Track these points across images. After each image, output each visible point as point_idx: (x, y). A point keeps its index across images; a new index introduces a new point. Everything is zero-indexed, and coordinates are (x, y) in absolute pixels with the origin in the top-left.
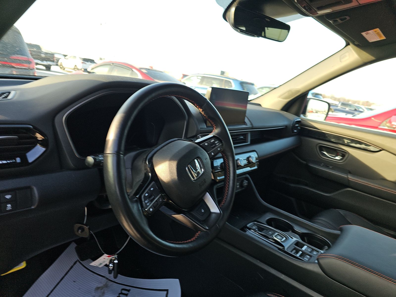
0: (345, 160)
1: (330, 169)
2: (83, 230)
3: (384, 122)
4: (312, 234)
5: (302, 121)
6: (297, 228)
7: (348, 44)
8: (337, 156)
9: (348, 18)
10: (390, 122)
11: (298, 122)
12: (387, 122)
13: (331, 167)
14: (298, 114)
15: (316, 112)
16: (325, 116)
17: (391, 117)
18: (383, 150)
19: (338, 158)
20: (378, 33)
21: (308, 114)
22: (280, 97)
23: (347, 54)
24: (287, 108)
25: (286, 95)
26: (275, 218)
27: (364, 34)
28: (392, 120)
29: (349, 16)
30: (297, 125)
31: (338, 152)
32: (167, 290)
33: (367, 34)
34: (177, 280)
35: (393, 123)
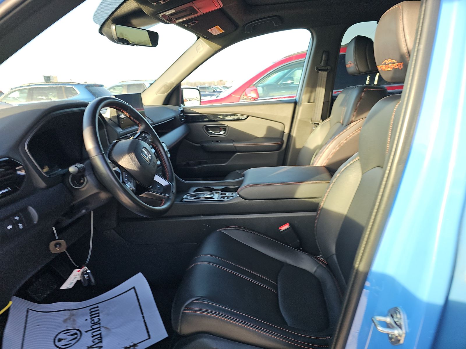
0: (227, 133)
1: (220, 143)
2: (59, 244)
3: (242, 96)
4: (227, 187)
5: (184, 110)
6: (216, 188)
7: (198, 38)
8: (220, 131)
9: (197, 22)
10: (246, 95)
11: (182, 111)
12: (243, 95)
13: (219, 141)
14: (178, 105)
15: (190, 100)
16: (200, 101)
17: (245, 90)
18: (250, 116)
19: (222, 133)
20: (218, 29)
21: (185, 103)
22: (158, 92)
23: (201, 46)
24: (167, 101)
25: (163, 89)
26: (197, 189)
27: (209, 30)
28: (247, 93)
29: (197, 20)
30: (182, 114)
31: (220, 127)
32: (134, 288)
33: (212, 30)
34: (140, 273)
35: (248, 95)
